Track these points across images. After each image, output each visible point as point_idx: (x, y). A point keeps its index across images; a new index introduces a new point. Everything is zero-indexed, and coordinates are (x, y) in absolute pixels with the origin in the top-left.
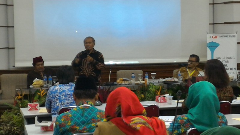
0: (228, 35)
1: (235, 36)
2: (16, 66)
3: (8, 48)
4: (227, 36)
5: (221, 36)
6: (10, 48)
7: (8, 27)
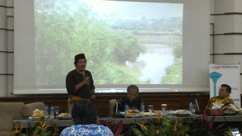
0: (231, 66)
1: (237, 67)
2: (14, 93)
3: (7, 74)
4: (229, 67)
5: (224, 67)
6: (9, 75)
7: (7, 52)
